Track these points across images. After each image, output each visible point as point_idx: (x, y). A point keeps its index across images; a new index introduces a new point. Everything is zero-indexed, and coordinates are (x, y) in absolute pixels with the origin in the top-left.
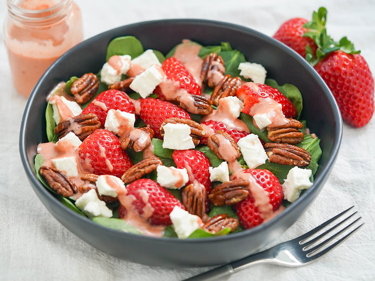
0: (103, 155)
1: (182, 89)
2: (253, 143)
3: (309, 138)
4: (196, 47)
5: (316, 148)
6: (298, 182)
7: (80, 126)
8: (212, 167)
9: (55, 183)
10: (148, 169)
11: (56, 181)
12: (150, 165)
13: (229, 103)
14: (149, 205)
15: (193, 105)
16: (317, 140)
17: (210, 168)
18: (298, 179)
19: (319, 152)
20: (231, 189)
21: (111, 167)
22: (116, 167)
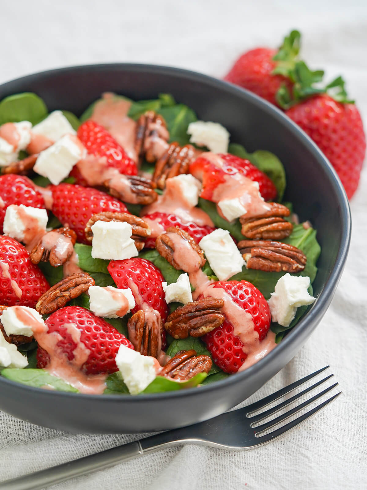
0: (7, 274)
1: (111, 169)
2: (222, 243)
3: (300, 230)
4: (124, 104)
5: (311, 244)
6: (293, 297)
8: (166, 283)
10: (74, 292)
12: (77, 285)
13: (181, 186)
14: (82, 346)
15: (129, 190)
16: (311, 232)
17: (164, 284)
18: (292, 292)
19: (317, 249)
20: (198, 313)
21: (19, 292)
22: (25, 291)
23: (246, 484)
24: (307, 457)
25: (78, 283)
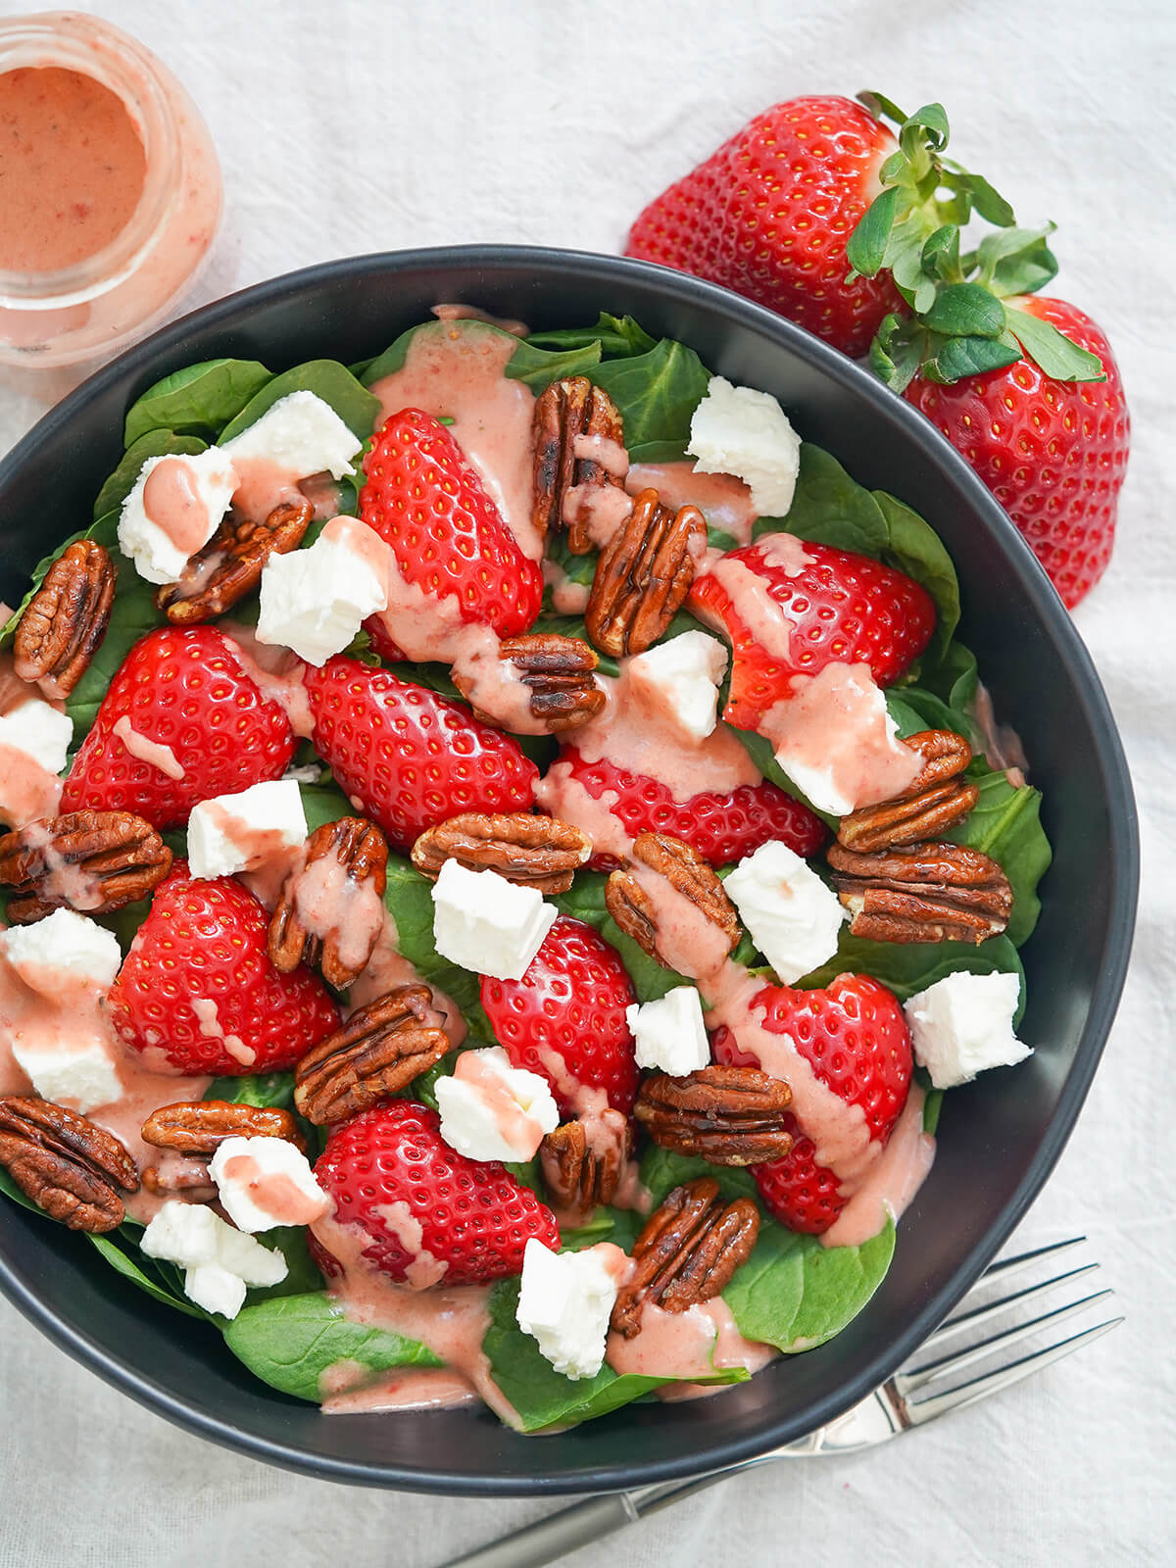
0: (211, 1027)
1: (473, 627)
2: (786, 889)
3: (996, 786)
4: (495, 343)
5: (1025, 834)
6: (975, 1056)
7: (90, 880)
8: (636, 1006)
9: (53, 1191)
10: (395, 1077)
11: (55, 1186)
12: (401, 1056)
14: (427, 1257)
15: (525, 712)
16: (1028, 800)
17: (632, 1010)
18: (972, 1045)
19: (1039, 852)
20: (725, 1123)
21: (246, 1054)
22: (261, 1049)
23: (847, 1486)
24: (999, 1426)
25: (405, 1052)
